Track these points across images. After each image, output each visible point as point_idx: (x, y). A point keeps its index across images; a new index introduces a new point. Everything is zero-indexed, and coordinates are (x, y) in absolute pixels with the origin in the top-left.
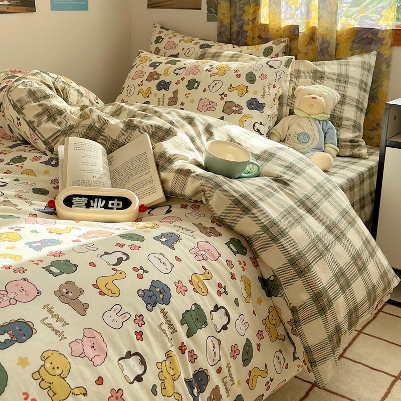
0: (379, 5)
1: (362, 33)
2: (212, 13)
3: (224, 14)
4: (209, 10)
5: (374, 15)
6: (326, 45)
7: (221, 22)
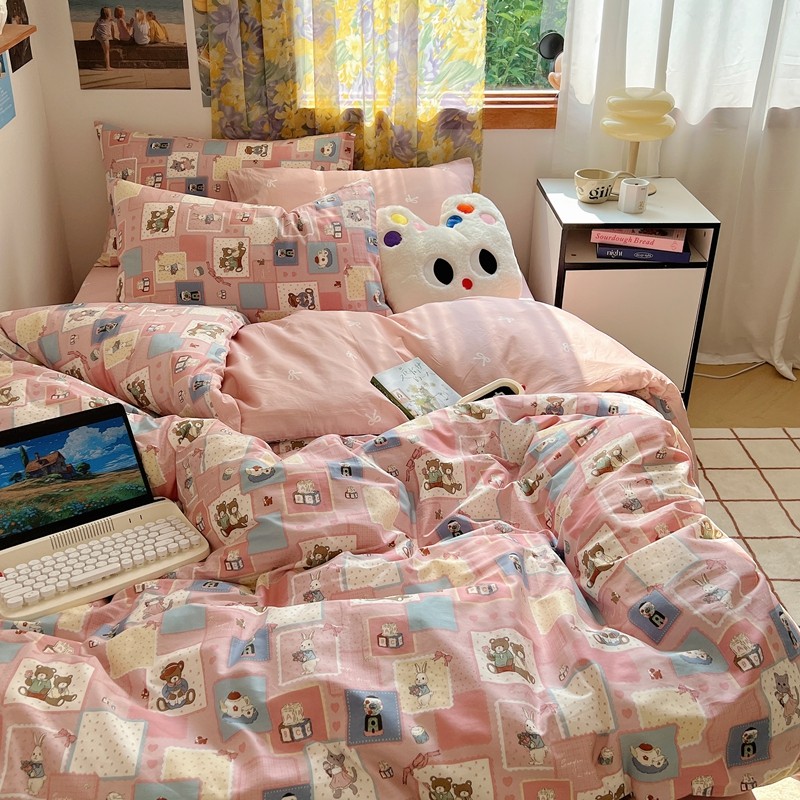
0: (466, 81)
3: (237, 97)
4: (206, 89)
5: (460, 92)
7: (233, 108)
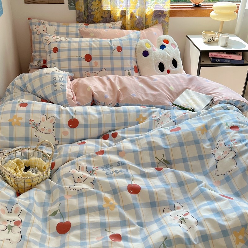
1: (156, 13)
2: (72, 5)
4: (69, 4)
5: (161, 4)
6: (141, 19)
7: (80, 11)
